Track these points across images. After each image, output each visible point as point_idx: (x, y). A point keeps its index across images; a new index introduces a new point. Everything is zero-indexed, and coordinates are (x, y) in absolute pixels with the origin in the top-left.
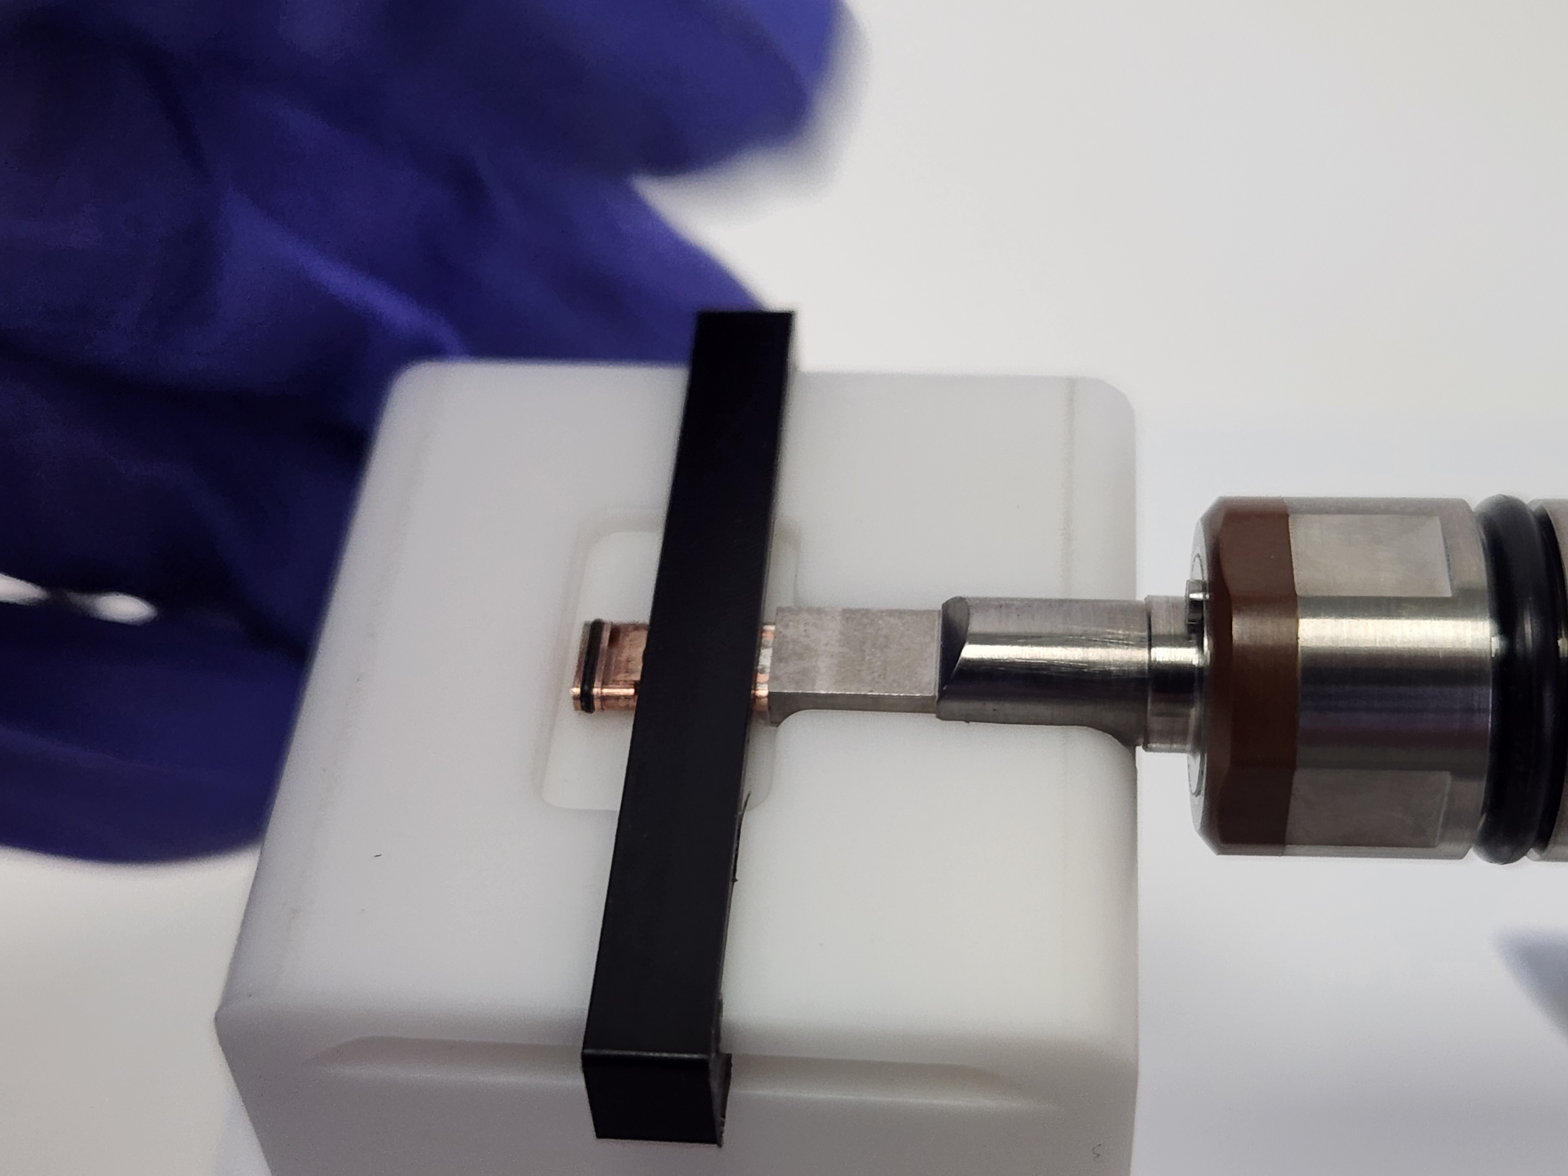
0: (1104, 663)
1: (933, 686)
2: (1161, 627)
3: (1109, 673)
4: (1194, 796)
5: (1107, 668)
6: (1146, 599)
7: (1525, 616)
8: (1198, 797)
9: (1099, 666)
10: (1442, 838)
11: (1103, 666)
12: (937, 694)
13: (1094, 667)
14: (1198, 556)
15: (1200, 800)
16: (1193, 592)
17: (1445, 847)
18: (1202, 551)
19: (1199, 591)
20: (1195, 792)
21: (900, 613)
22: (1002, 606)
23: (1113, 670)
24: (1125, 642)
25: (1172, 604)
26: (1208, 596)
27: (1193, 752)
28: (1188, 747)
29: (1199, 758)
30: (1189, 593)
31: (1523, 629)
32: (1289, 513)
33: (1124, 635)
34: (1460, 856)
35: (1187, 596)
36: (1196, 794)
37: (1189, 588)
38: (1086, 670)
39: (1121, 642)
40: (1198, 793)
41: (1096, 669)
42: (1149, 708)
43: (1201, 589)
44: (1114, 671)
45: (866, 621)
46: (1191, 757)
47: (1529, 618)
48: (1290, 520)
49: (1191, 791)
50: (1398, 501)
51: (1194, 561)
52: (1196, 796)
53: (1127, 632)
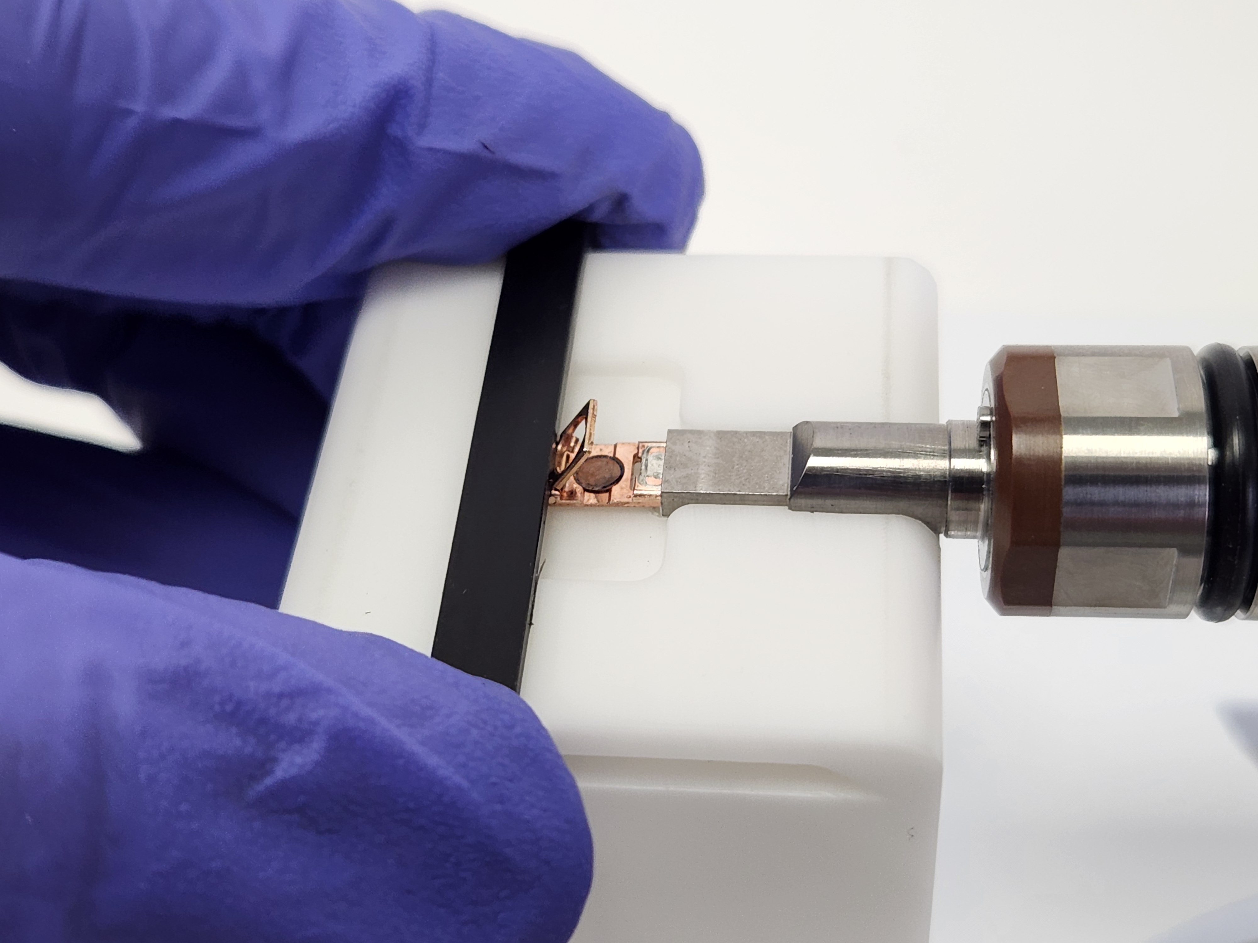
0: (915, 470)
1: (786, 488)
2: (957, 443)
3: (920, 477)
4: (983, 572)
5: (918, 473)
6: (947, 423)
7: (1234, 431)
8: (986, 572)
9: (912, 472)
10: (1171, 601)
11: (914, 472)
12: (789, 493)
13: (908, 473)
14: (987, 390)
15: (988, 574)
16: (983, 415)
17: (1173, 608)
18: (991, 386)
19: (987, 415)
20: (984, 569)
21: (761, 434)
22: (839, 428)
23: (922, 475)
24: (932, 454)
25: (967, 426)
26: (994, 419)
27: (983, 538)
28: (979, 534)
29: (987, 542)
30: (980, 416)
31: (1232, 440)
32: (1055, 355)
33: (930, 448)
34: (1185, 616)
35: (978, 419)
36: (984, 570)
37: (980, 412)
38: (902, 475)
39: (928, 453)
40: (986, 569)
41: (910, 474)
42: (949, 503)
43: (989, 413)
44: (924, 476)
45: (735, 440)
46: (980, 542)
47: (1237, 432)
48: (1056, 360)
49: (981, 568)
50: (1138, 348)
51: (984, 393)
52: (985, 572)
53: (933, 447)
